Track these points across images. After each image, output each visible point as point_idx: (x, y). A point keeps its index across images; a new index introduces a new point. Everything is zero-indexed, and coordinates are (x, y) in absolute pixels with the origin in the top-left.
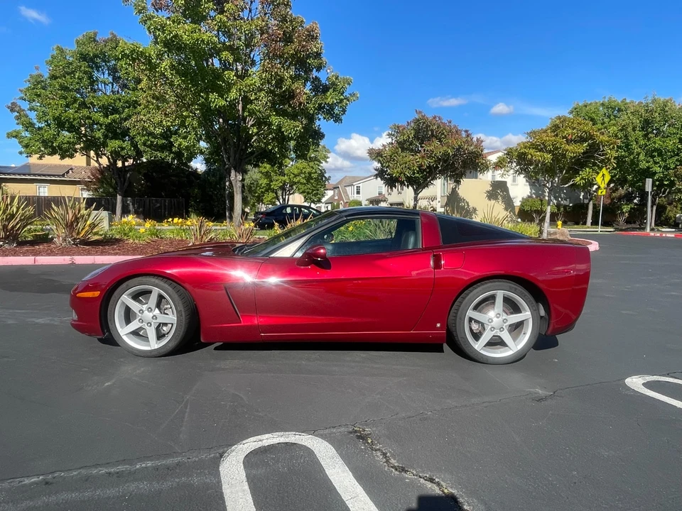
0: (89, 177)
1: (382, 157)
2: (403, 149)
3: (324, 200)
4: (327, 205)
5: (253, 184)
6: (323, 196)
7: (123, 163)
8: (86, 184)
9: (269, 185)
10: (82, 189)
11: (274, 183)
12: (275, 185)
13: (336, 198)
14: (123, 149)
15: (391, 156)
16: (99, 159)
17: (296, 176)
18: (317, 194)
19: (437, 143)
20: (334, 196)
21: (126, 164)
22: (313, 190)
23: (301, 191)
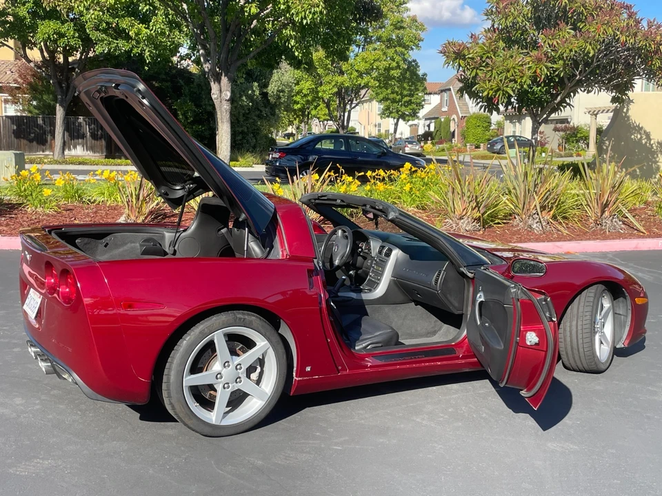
0: (15, 81)
1: (464, 59)
2: (510, 42)
3: (422, 113)
4: (428, 122)
5: (283, 91)
6: (420, 106)
7: (66, 59)
8: (11, 91)
9: (314, 91)
10: (6, 101)
11: (323, 88)
12: (327, 91)
13: (445, 109)
14: (61, 35)
15: (482, 57)
16: (28, 51)
17: (361, 75)
18: (410, 103)
19: (567, 31)
20: (440, 105)
21: (70, 59)
22: (403, 96)
23: (381, 96)
